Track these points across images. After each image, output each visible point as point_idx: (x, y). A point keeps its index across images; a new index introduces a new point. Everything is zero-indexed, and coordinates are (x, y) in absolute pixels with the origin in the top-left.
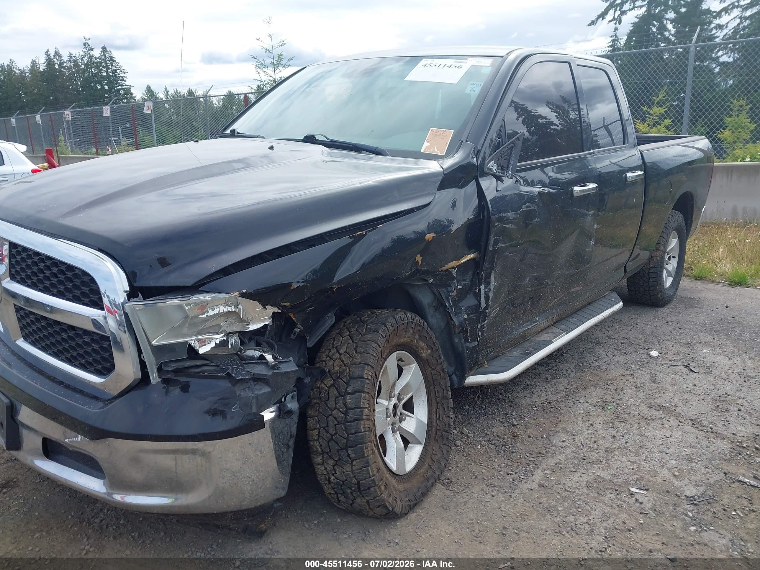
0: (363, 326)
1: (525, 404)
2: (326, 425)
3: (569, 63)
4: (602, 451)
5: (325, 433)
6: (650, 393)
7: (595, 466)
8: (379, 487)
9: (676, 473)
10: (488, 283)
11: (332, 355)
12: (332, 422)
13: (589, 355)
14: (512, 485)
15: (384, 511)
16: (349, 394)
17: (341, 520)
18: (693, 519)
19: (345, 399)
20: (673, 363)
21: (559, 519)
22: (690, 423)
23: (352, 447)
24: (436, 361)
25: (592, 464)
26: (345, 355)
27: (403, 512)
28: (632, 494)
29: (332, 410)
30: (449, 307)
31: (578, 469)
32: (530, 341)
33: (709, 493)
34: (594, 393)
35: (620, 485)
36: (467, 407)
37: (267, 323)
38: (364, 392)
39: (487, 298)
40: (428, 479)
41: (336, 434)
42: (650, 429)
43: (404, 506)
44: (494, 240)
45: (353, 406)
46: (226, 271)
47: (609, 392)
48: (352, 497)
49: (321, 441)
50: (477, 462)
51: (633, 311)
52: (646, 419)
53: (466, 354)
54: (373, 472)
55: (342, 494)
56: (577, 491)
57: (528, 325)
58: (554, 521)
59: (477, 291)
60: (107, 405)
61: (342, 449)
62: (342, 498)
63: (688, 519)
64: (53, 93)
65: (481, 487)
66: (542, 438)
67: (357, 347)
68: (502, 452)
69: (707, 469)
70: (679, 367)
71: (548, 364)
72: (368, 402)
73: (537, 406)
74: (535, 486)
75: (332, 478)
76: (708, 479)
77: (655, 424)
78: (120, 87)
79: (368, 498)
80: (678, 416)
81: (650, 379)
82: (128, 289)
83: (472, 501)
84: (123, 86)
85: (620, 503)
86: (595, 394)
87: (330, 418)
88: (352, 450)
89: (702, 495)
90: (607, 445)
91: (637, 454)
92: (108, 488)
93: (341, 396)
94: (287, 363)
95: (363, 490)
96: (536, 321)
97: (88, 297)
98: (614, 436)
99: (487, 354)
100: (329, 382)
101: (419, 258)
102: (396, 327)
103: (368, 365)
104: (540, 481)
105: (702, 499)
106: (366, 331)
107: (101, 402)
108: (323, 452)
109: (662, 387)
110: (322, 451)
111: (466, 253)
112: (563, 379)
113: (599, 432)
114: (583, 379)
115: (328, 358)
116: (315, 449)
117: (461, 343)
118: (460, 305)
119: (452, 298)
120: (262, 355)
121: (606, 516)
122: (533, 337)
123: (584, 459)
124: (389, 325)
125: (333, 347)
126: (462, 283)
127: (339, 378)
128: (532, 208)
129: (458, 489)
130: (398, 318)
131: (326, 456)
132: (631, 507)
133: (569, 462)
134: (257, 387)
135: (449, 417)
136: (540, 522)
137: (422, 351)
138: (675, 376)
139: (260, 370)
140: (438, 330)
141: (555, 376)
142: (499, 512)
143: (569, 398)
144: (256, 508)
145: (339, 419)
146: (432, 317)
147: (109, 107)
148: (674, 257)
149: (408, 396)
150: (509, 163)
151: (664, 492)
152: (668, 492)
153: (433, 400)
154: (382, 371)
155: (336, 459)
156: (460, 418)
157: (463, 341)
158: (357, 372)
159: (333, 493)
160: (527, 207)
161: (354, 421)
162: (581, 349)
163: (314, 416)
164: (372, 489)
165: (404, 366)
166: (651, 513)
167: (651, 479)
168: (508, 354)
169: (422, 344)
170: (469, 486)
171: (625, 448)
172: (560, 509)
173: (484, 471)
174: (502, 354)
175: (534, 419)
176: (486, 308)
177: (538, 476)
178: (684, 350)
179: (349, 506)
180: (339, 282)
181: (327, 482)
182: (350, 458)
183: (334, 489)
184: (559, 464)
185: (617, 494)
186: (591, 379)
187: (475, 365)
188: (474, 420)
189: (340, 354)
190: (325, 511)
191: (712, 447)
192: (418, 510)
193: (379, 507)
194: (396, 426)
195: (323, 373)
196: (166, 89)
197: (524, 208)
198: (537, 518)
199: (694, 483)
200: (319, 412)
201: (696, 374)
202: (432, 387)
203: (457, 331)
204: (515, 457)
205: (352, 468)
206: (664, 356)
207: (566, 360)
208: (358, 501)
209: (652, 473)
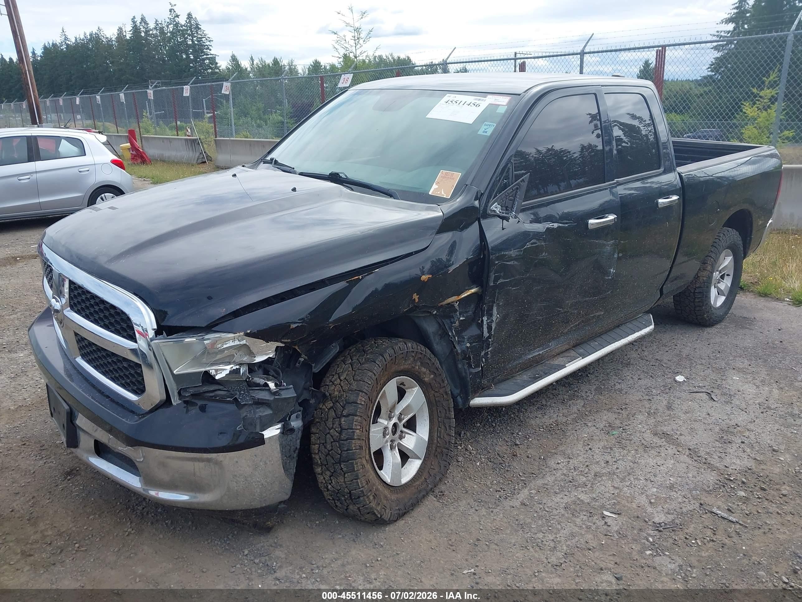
0: (363, 356)
1: (534, 425)
2: (324, 442)
3: (595, 94)
4: (591, 476)
5: (323, 448)
6: (660, 419)
7: (580, 489)
8: (368, 497)
9: (653, 501)
10: (490, 315)
11: (334, 381)
12: (329, 439)
13: (614, 377)
14: (497, 502)
15: (374, 518)
16: (344, 416)
17: (340, 522)
18: (652, 544)
19: (340, 421)
20: (695, 390)
21: (529, 535)
22: (688, 452)
23: (345, 462)
24: (439, 385)
25: (576, 487)
26: (344, 382)
27: (391, 519)
28: (604, 517)
29: (330, 429)
30: (452, 336)
31: (562, 491)
32: (543, 364)
33: (677, 521)
34: (605, 418)
35: (595, 508)
36: (479, 425)
37: (271, 356)
38: (356, 416)
39: (489, 328)
40: (420, 492)
41: (332, 450)
42: (645, 456)
43: (393, 514)
44: (495, 276)
45: (346, 427)
46: (236, 314)
47: (620, 417)
48: (346, 504)
49: (320, 454)
50: (472, 477)
51: (678, 330)
52: (646, 447)
53: (469, 379)
54: (362, 484)
55: (338, 500)
56: (554, 511)
57: (539, 351)
58: (524, 536)
59: (480, 322)
60: (140, 418)
61: (336, 463)
62: (338, 504)
63: (648, 543)
64: (139, 62)
65: (468, 501)
66: (539, 458)
67: (355, 375)
68: (498, 470)
69: (684, 499)
70: (701, 394)
71: (569, 384)
72: (359, 424)
73: (544, 427)
74: (517, 503)
75: (330, 487)
76: (681, 508)
77: (652, 452)
78: (205, 56)
79: (358, 506)
80: (678, 445)
81: (666, 406)
82: (155, 327)
83: (457, 513)
84: (208, 55)
85: (590, 524)
86: (607, 417)
87: (328, 436)
88: (344, 465)
89: (670, 522)
90: (598, 469)
91: (623, 480)
92: (143, 484)
93: (338, 418)
94: (288, 390)
95: (354, 499)
96: (549, 346)
97: (126, 331)
98: (608, 462)
99: (494, 378)
100: (329, 404)
101: (416, 297)
102: (394, 357)
103: (363, 392)
104: (524, 499)
105: (669, 526)
106: (365, 360)
107: (136, 415)
108: (322, 465)
109: (675, 414)
110: (321, 463)
111: (467, 288)
112: (579, 401)
113: (595, 457)
114: (600, 401)
115: (331, 383)
116: (316, 461)
117: (464, 369)
118: (463, 334)
119: (455, 328)
120: (266, 383)
121: (573, 535)
122: (547, 361)
123: (571, 482)
124: (387, 356)
125: (336, 373)
126: (465, 315)
127: (337, 401)
128: (538, 244)
129: (447, 501)
130: (397, 348)
131: (324, 467)
132: (598, 529)
133: (556, 484)
134: (261, 409)
135: (450, 435)
136: (512, 537)
137: (425, 376)
138: (693, 403)
139: (263, 395)
140: (443, 356)
141: (571, 398)
142: (478, 526)
143: (578, 421)
144: (262, 508)
145: (335, 437)
146: (437, 344)
147: (189, 87)
148: (728, 275)
149: (409, 416)
150: (513, 204)
151: (634, 517)
152: (638, 517)
153: (436, 420)
154: (380, 395)
155: (332, 471)
156: (468, 434)
157: (466, 367)
158: (352, 398)
159: (331, 499)
160: (532, 244)
161: (347, 440)
162: (608, 371)
163: (316, 433)
164: (362, 498)
165: (407, 389)
166: (615, 535)
167: (627, 504)
168: (518, 377)
169: (423, 370)
170: (458, 499)
171: (614, 473)
172: (533, 526)
173: (475, 486)
174: (512, 377)
175: (538, 440)
176: (489, 337)
177: (524, 494)
178: (713, 376)
179: (345, 511)
180: (335, 321)
181: (326, 490)
182: (343, 471)
183: (331, 495)
184: (547, 485)
185: (590, 516)
186: (607, 402)
187: (478, 388)
188: (481, 437)
189: (341, 380)
190: (327, 514)
191: (698, 478)
192: (407, 518)
193: (368, 513)
194: (396, 443)
195: (325, 398)
196: (252, 59)
197: (528, 245)
198: (510, 533)
199: (666, 511)
200: (320, 430)
201: (714, 403)
202: (434, 408)
203: (460, 357)
204: (508, 475)
205: (344, 479)
206: (691, 381)
207: (589, 381)
208: (351, 507)
209: (630, 499)
